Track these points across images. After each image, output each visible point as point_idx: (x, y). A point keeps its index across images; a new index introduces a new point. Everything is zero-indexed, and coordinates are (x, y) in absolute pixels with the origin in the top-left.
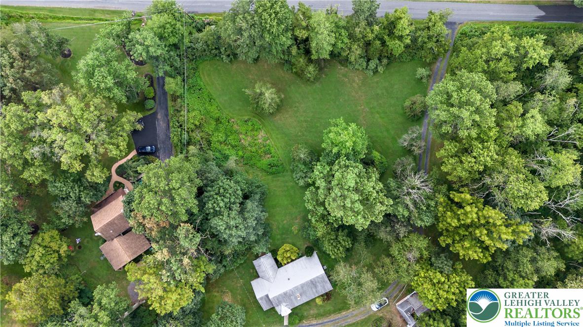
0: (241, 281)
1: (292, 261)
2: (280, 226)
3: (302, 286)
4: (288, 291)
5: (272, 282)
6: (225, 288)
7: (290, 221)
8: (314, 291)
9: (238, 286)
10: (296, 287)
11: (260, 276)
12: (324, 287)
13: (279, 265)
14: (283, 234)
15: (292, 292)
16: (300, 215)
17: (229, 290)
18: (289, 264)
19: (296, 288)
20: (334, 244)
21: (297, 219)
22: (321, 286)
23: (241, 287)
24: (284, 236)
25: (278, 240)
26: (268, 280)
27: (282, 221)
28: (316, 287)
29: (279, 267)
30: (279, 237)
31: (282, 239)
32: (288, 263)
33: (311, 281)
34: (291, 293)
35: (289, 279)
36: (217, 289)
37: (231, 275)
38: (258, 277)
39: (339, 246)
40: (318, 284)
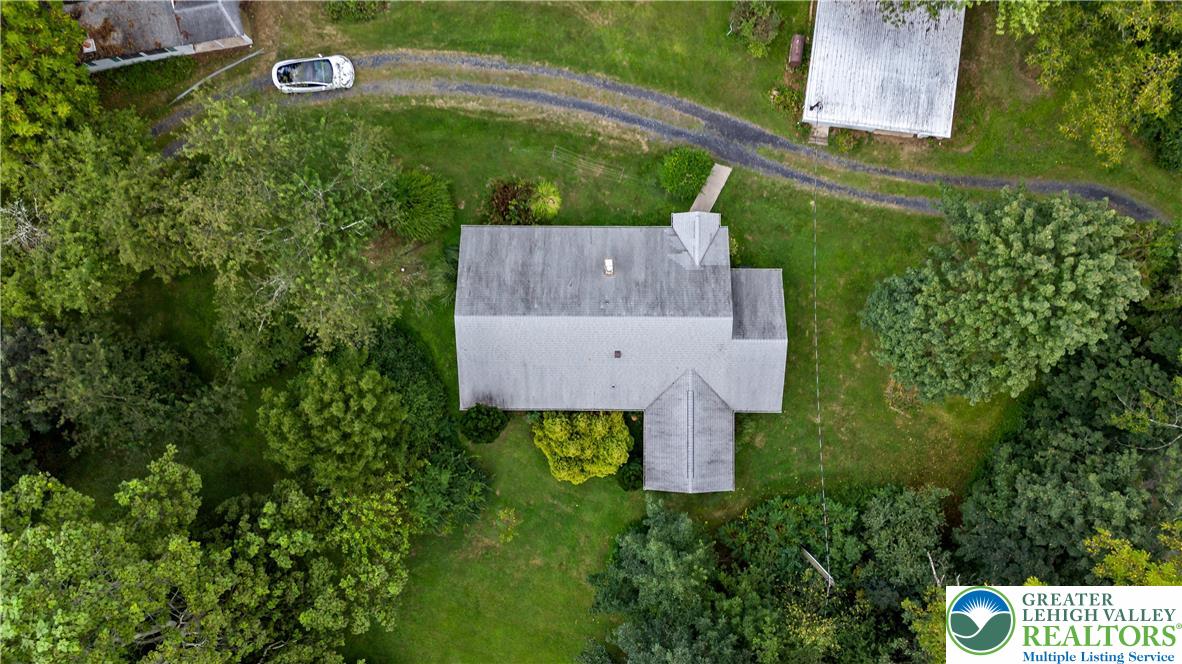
0: (818, 420)
1: (570, 415)
2: (564, 551)
3: (572, 305)
4: (642, 309)
5: (695, 373)
6: (899, 422)
7: (517, 557)
8: (538, 256)
9: (844, 405)
10: (603, 313)
11: (732, 418)
12: (493, 253)
13: (634, 422)
14: (567, 520)
15: (627, 299)
16: (466, 560)
17: (885, 407)
18: (590, 407)
19: (603, 308)
20: (333, 435)
21: (488, 548)
22: (502, 262)
23: (829, 397)
24: (569, 510)
25: (597, 508)
26: (704, 390)
27: (546, 569)
28: (523, 272)
29: (640, 414)
30: (589, 516)
31: (580, 501)
32: (594, 414)
33: (528, 309)
34: (634, 297)
35: (618, 354)
36: (932, 433)
37: (849, 464)
38: (740, 419)
39: (316, 421)
40: (509, 277)
